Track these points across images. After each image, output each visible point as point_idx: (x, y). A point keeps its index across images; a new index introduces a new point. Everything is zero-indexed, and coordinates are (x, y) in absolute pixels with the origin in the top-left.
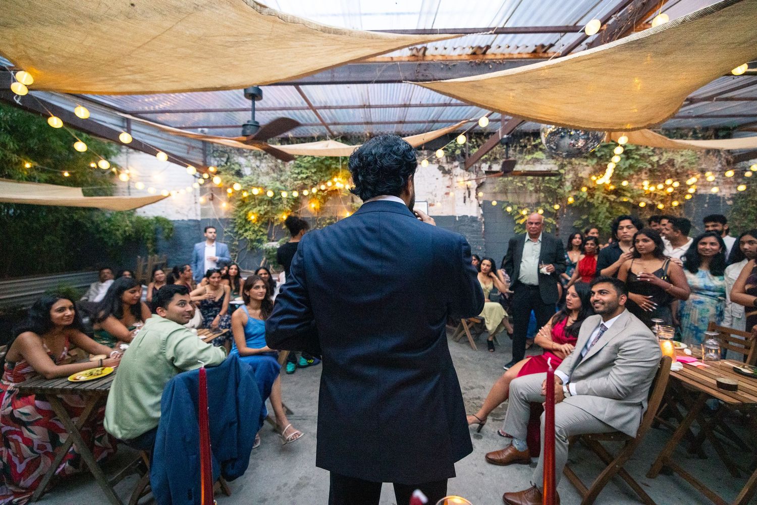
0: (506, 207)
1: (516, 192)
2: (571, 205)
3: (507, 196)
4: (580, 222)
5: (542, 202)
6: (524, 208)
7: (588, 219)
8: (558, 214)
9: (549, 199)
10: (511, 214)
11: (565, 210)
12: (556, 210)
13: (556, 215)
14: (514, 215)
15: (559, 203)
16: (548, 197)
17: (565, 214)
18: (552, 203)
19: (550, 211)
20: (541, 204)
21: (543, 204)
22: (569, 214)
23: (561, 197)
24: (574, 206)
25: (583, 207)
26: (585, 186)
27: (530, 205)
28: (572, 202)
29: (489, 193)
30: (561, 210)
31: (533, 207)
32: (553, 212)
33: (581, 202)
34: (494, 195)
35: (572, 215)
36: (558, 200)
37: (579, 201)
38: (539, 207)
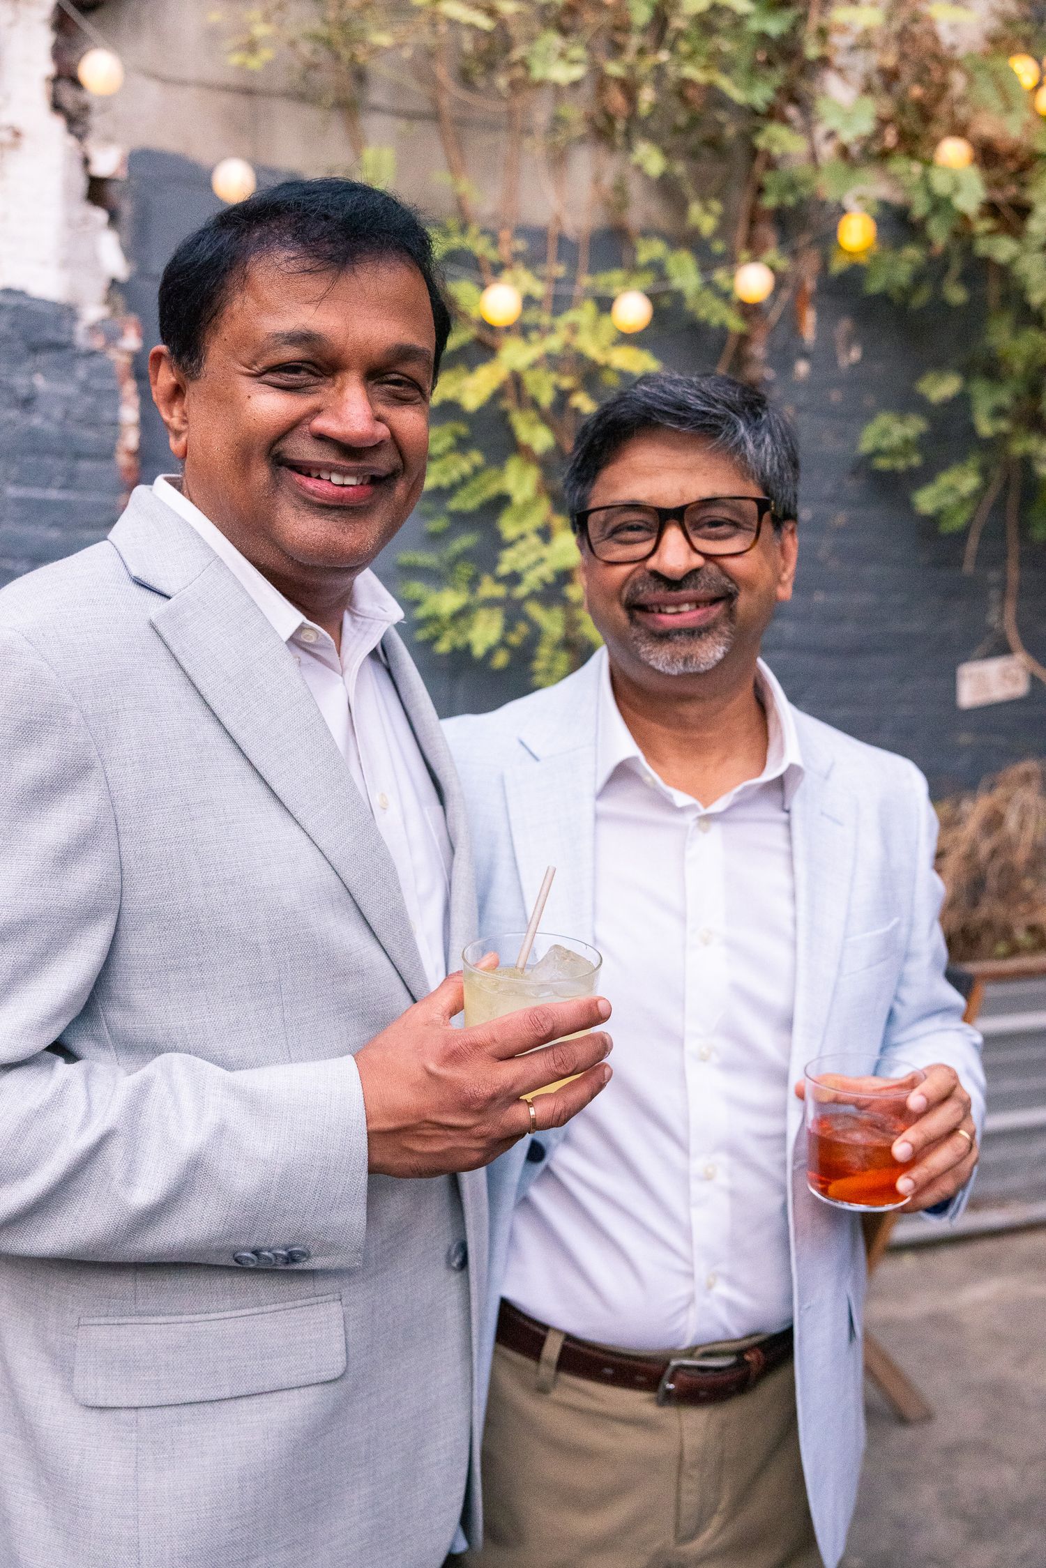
1: (435, 116)
2: (855, 275)
4: (914, 427)
5: (646, 234)
6: (498, 269)
8: (758, 350)
9: (695, 210)
11: (810, 318)
12: (749, 311)
15: (772, 254)
16: (689, 190)
17: (805, 355)
18: (718, 247)
19: (702, 313)
20: (634, 251)
21: (651, 250)
22: (834, 359)
23: (790, 200)
24: (875, 285)
25: (940, 304)
26: (960, 130)
27: (552, 248)
28: (866, 251)
29: (183, 83)
30: (781, 319)
31: (573, 265)
32: (723, 329)
33: (931, 261)
34: (226, 100)
35: (854, 366)
36: (768, 233)
37: (913, 253)
38: (617, 276)
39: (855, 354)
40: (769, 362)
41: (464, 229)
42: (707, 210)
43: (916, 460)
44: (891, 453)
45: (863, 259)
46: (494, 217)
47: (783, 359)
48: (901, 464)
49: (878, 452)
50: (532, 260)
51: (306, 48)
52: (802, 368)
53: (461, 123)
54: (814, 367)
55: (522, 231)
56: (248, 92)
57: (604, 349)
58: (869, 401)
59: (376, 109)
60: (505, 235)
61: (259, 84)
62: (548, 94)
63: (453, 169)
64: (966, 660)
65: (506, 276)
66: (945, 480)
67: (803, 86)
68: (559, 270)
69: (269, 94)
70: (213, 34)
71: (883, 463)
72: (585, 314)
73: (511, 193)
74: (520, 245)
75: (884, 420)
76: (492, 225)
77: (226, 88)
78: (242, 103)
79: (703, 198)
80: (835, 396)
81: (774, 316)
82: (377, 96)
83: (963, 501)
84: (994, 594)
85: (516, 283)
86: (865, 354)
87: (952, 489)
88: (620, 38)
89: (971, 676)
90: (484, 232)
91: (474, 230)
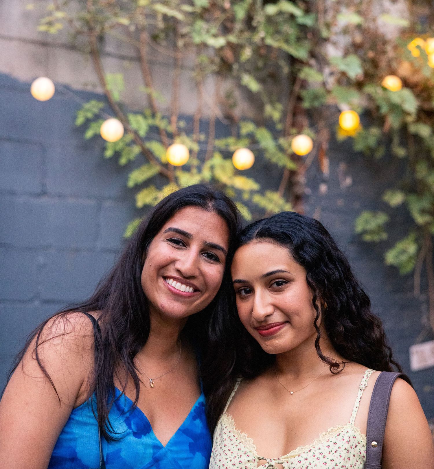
0: (98, 118)
1: (139, 59)
2: (350, 141)
3: (99, 71)
4: (382, 219)
6: (171, 137)
7: (404, 208)
8: (301, 179)
10: (117, 155)
11: (326, 164)
13: (291, 184)
14: (131, 166)
15: (307, 130)
16: (265, 98)
17: (324, 181)
18: (279, 127)
19: (274, 160)
20: (239, 128)
21: (247, 128)
22: (338, 184)
23: (316, 104)
24: (359, 147)
25: (390, 156)
26: (393, 73)
27: (197, 126)
28: (355, 130)
29: (10, 39)
30: (313, 163)
31: (207, 134)
32: (284, 168)
33: (384, 134)
34: (32, 48)
35: (348, 188)
36: (304, 121)
37: (375, 131)
38: (231, 140)
39: (348, 181)
40: (307, 185)
41: (153, 115)
42: (274, 108)
43: (384, 236)
44: (372, 232)
45: (353, 134)
46: (168, 109)
47: (314, 183)
48: (376, 238)
49: (365, 232)
50: (189, 132)
51: (78, 25)
52: (323, 188)
53: (151, 62)
54: (329, 187)
55: (181, 117)
56: (44, 44)
57: (230, 178)
58: (357, 205)
59: (109, 55)
60: (174, 119)
61: (50, 40)
62: (194, 49)
63: (147, 85)
64: (413, 343)
65: (178, 140)
66: (400, 246)
67: (317, 50)
68: (202, 137)
69: (54, 45)
70: (26, 15)
71: (368, 238)
72: (217, 160)
73: (175, 98)
74: (182, 124)
75: (366, 215)
76: (167, 114)
77: (33, 42)
78: (41, 50)
79: (272, 103)
80: (340, 203)
81: (309, 162)
82: (109, 48)
83: (411, 258)
84: (424, 307)
85: (183, 143)
86: (354, 182)
87: (403, 252)
88: (229, 25)
89: (417, 352)
90: (163, 118)
91: (159, 115)
